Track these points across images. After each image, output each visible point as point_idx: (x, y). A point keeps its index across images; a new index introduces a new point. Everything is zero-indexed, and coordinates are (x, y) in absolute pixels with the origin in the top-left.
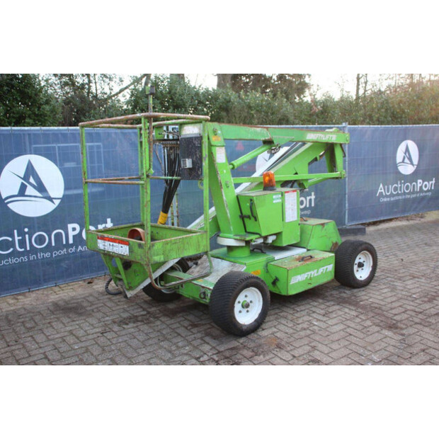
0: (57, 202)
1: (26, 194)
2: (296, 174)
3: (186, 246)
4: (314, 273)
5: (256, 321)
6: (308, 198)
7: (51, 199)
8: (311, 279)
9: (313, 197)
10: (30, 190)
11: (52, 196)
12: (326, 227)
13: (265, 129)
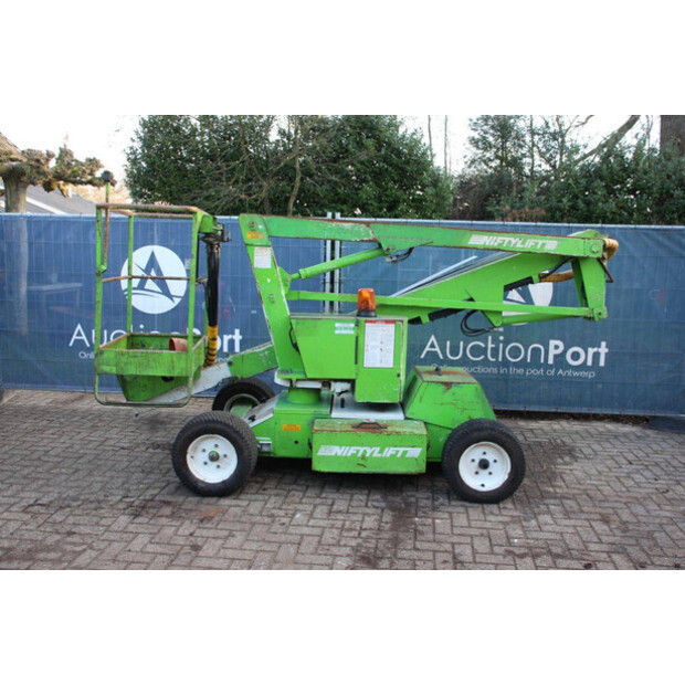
0: (177, 301)
1: (146, 287)
2: (471, 300)
3: (152, 364)
4: (373, 452)
5: (223, 482)
6: (591, 351)
7: (171, 297)
8: (363, 457)
9: (603, 350)
10: (150, 284)
11: (172, 293)
12: (454, 389)
13: (363, 226)
